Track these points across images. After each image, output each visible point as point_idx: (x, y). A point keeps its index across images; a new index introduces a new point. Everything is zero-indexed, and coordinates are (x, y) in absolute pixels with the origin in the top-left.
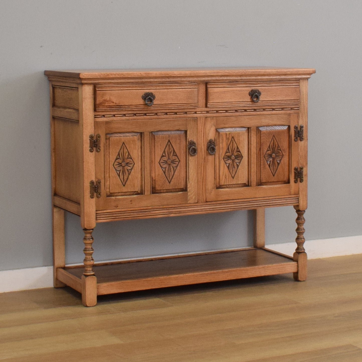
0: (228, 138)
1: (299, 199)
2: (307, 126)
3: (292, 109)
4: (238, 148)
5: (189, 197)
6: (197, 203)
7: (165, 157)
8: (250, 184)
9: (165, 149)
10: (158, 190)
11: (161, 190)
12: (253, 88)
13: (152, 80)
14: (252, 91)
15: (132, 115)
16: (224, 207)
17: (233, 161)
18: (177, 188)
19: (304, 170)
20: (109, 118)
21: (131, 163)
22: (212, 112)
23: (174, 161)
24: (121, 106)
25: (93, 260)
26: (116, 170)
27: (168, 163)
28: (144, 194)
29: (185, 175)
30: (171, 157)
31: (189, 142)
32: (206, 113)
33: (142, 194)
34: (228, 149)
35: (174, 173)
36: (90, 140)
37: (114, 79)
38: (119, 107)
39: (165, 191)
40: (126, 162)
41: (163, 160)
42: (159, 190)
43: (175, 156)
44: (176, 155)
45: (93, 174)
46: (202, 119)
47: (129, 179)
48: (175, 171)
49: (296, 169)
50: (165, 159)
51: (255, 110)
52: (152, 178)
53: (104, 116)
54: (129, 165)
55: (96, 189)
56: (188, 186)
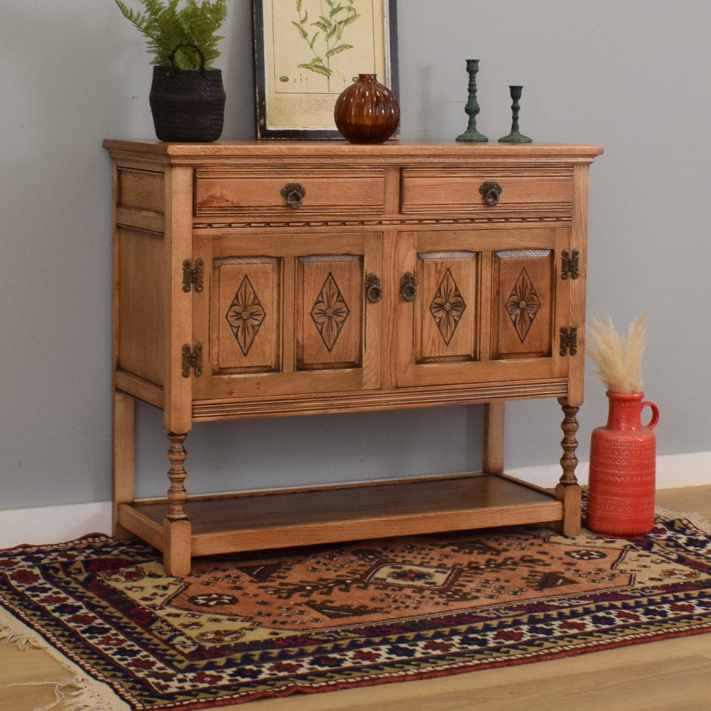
0: (440, 271)
1: (569, 385)
2: (585, 251)
3: (558, 219)
4: (456, 289)
5: (365, 379)
6: (380, 389)
7: (322, 304)
8: (478, 357)
9: (322, 289)
10: (308, 364)
11: (313, 364)
12: (488, 180)
13: (300, 161)
14: (485, 184)
15: (263, 225)
16: (430, 398)
17: (448, 313)
18: (343, 361)
19: (579, 332)
20: (218, 229)
21: (259, 313)
22: (410, 222)
23: (339, 311)
24: (243, 208)
25: (184, 490)
26: (231, 326)
27: (328, 315)
28: (282, 371)
29: (358, 339)
30: (333, 303)
31: (366, 276)
32: (400, 224)
33: (279, 372)
34: (439, 290)
35: (338, 333)
36: (184, 269)
37: (229, 158)
38: (238, 209)
39: (321, 366)
40: (250, 312)
41: (320, 310)
42: (310, 364)
43: (340, 303)
44: (343, 301)
45: (189, 332)
46: (391, 235)
47: (254, 342)
48: (340, 330)
49: (563, 331)
50: (322, 306)
51: (490, 220)
52: (297, 342)
53: (210, 225)
54: (255, 317)
55: (194, 360)
56: (364, 359)
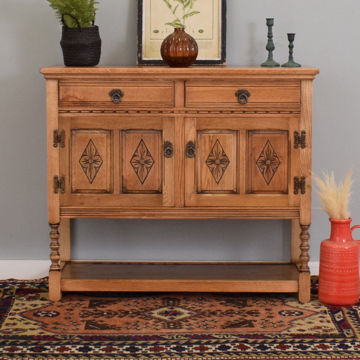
0: (212, 141)
1: (300, 212)
2: (310, 132)
3: (291, 112)
4: (223, 151)
5: (164, 201)
6: (174, 207)
7: (137, 157)
8: (238, 192)
9: (137, 148)
10: (128, 190)
11: (132, 190)
12: (241, 88)
13: (121, 77)
14: (239, 91)
15: (100, 112)
16: (206, 214)
17: (218, 165)
18: (151, 190)
19: (307, 180)
20: (74, 114)
21: (99, 161)
22: (192, 112)
23: (148, 161)
24: (86, 103)
26: (83, 167)
27: (141, 163)
28: (113, 193)
29: (160, 177)
30: (144, 157)
31: (164, 142)
33: (111, 193)
34: (212, 152)
35: (148, 174)
36: (54, 135)
37: (78, 75)
38: (84, 103)
39: (137, 192)
40: (94, 160)
41: (135, 160)
42: (130, 190)
43: (149, 157)
44: (150, 156)
45: (58, 169)
46: (179, 119)
47: (96, 176)
48: (149, 172)
49: (296, 179)
51: (244, 112)
52: (122, 177)
53: (69, 112)
54: (97, 163)
55: (59, 184)
56: (164, 189)
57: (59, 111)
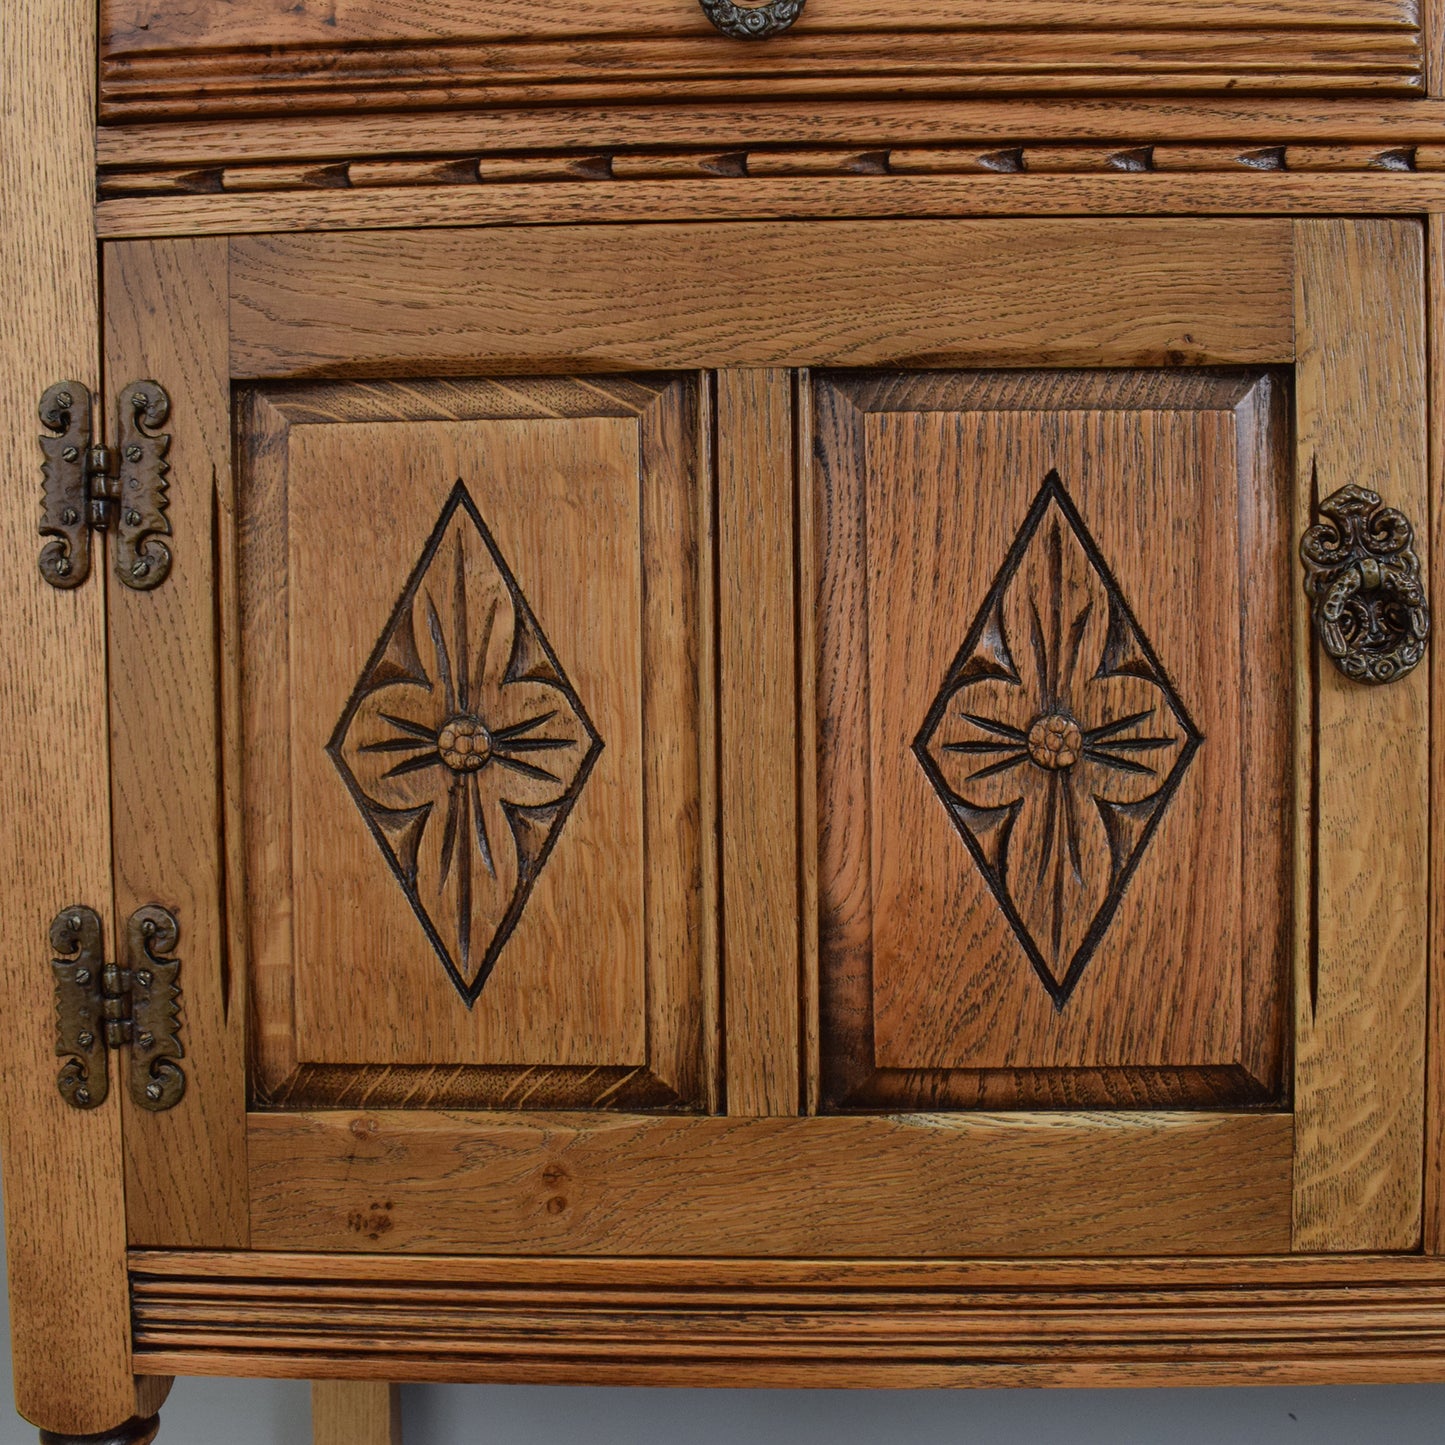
5: (1308, 1185)
6: (1418, 1250)
7: (1001, 684)
9: (1001, 581)
11: (939, 1073)
15: (559, 165)
18: (1155, 1060)
20: (270, 200)
21: (554, 734)
23: (1125, 734)
26: (373, 811)
27: (1043, 755)
28: (722, 1109)
29: (1262, 915)
30: (1077, 682)
31: (1315, 509)
33: (700, 1110)
35: (1119, 881)
36: (42, 442)
39: (997, 1086)
40: (497, 724)
41: (977, 720)
42: (922, 1072)
43: (1134, 681)
44: (1151, 670)
47: (528, 912)
48: (1135, 858)
50: (1004, 702)
52: (828, 924)
53: (207, 177)
54: (534, 758)
55: (113, 1005)
56: (1303, 1052)
57: (104, 170)
